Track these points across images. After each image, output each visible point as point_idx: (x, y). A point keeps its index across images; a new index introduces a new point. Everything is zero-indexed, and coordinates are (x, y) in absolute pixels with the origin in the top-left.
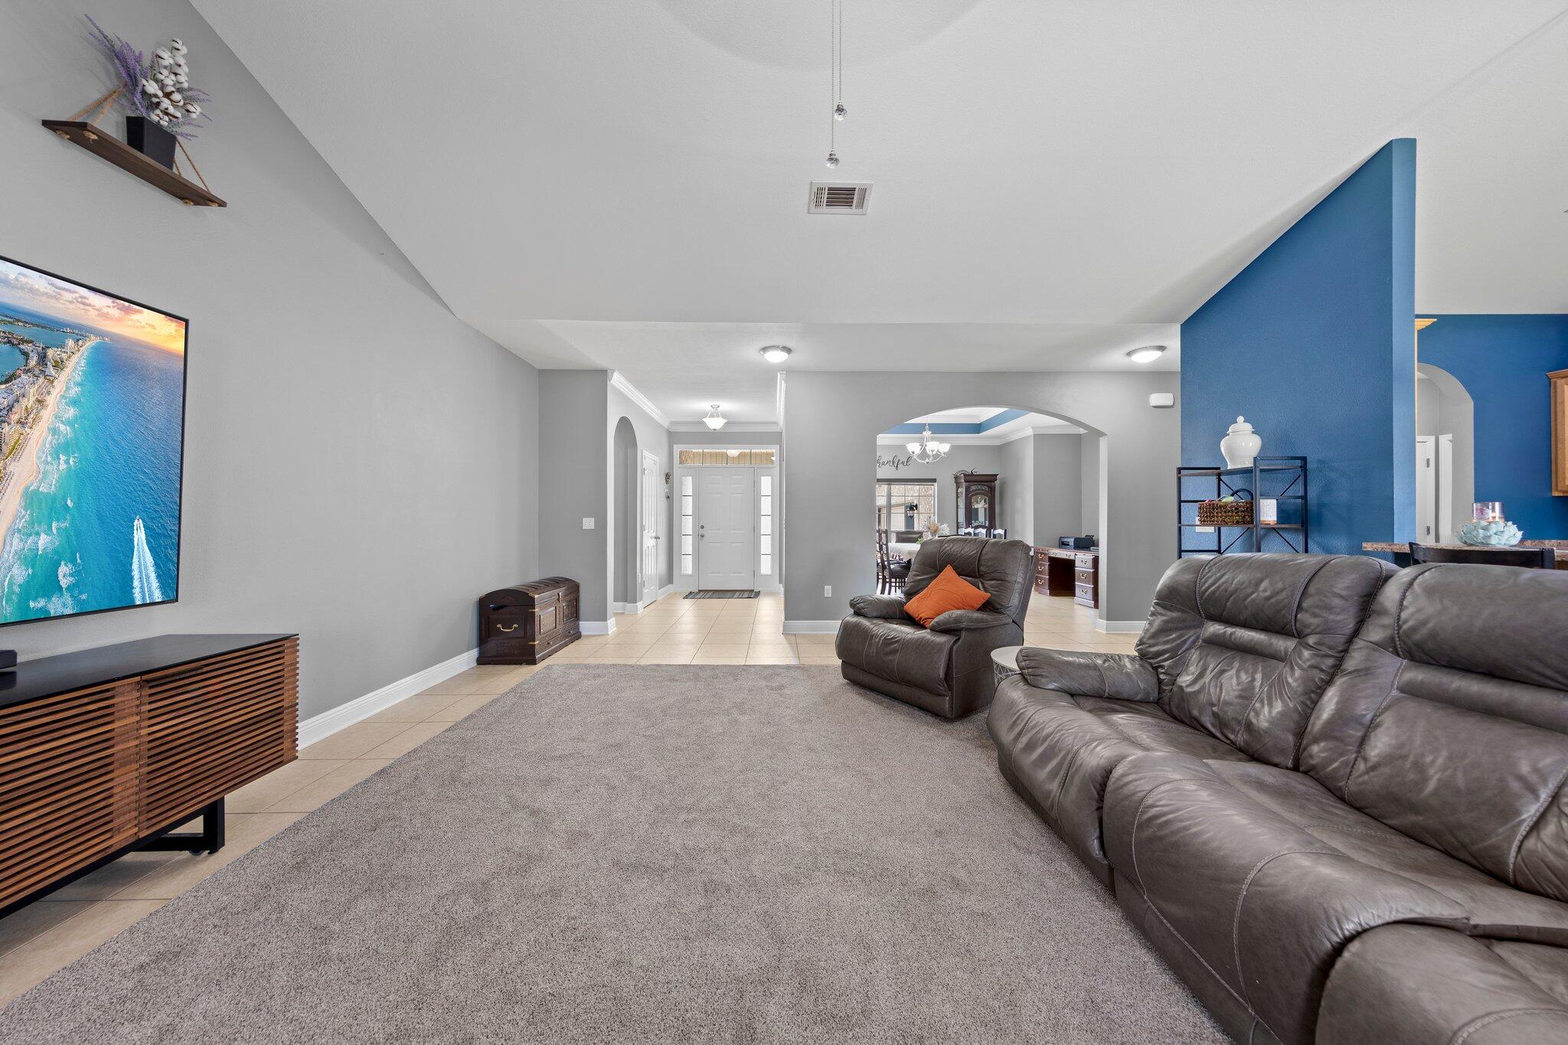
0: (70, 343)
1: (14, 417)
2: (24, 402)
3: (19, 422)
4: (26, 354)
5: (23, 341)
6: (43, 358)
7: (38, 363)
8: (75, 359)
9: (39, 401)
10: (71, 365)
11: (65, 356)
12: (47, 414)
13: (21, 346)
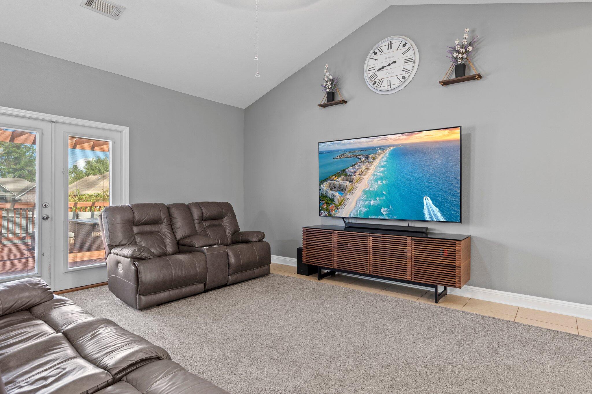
0: (380, 151)
1: (357, 174)
2: (360, 170)
3: (359, 174)
4: (360, 159)
5: (358, 155)
6: (367, 158)
7: (365, 159)
8: (382, 156)
9: (367, 169)
10: (380, 158)
11: (377, 155)
12: (370, 172)
13: (357, 157)
